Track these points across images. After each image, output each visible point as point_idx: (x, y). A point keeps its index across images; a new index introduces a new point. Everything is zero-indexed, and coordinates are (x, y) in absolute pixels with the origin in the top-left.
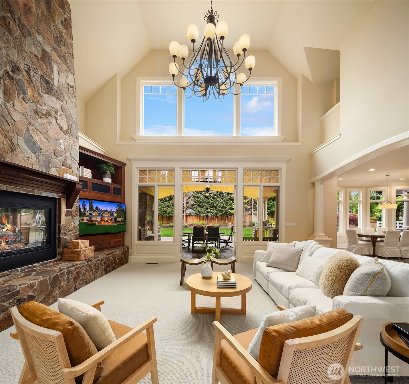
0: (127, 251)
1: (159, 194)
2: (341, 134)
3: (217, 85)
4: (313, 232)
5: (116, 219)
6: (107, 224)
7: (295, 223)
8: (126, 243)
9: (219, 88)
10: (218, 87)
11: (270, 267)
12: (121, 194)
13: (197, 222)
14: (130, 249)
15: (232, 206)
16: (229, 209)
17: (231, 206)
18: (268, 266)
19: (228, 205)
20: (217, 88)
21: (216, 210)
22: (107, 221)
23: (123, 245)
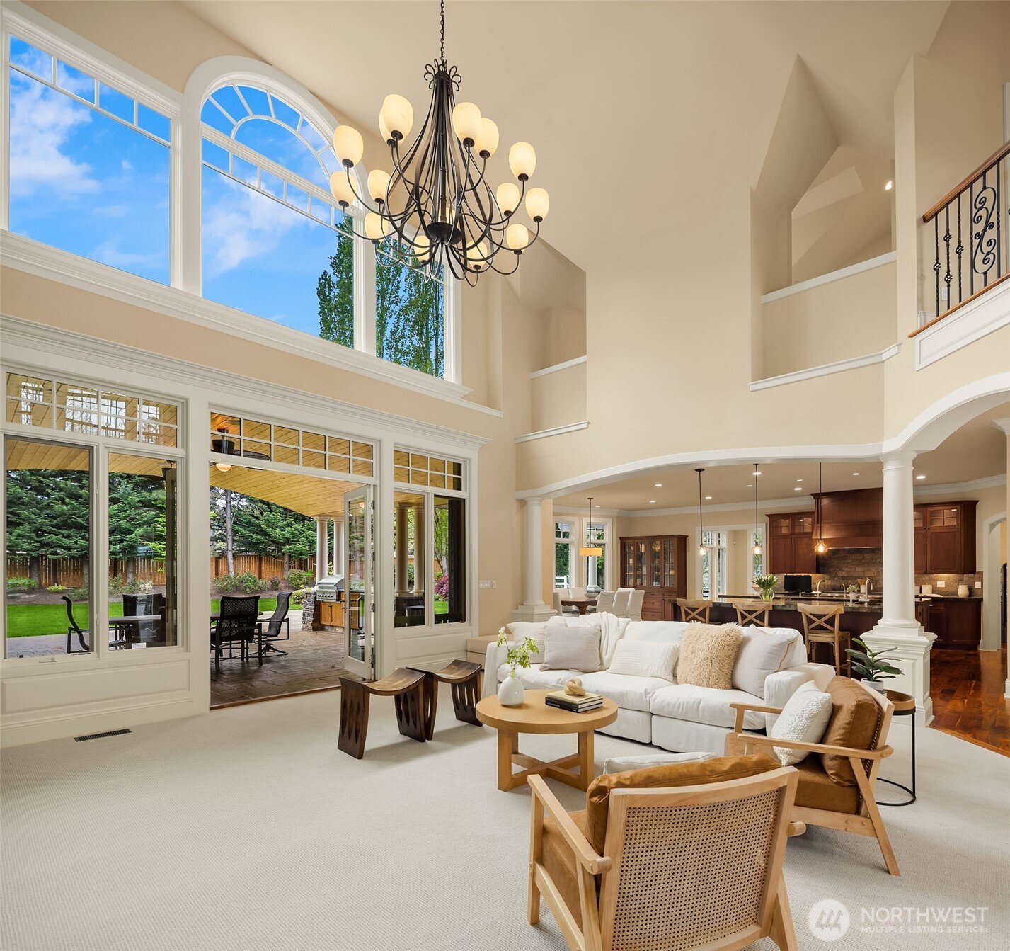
2: (589, 423)
3: (460, 245)
9: (465, 254)
10: (462, 253)
11: (550, 669)
18: (542, 670)
20: (460, 255)
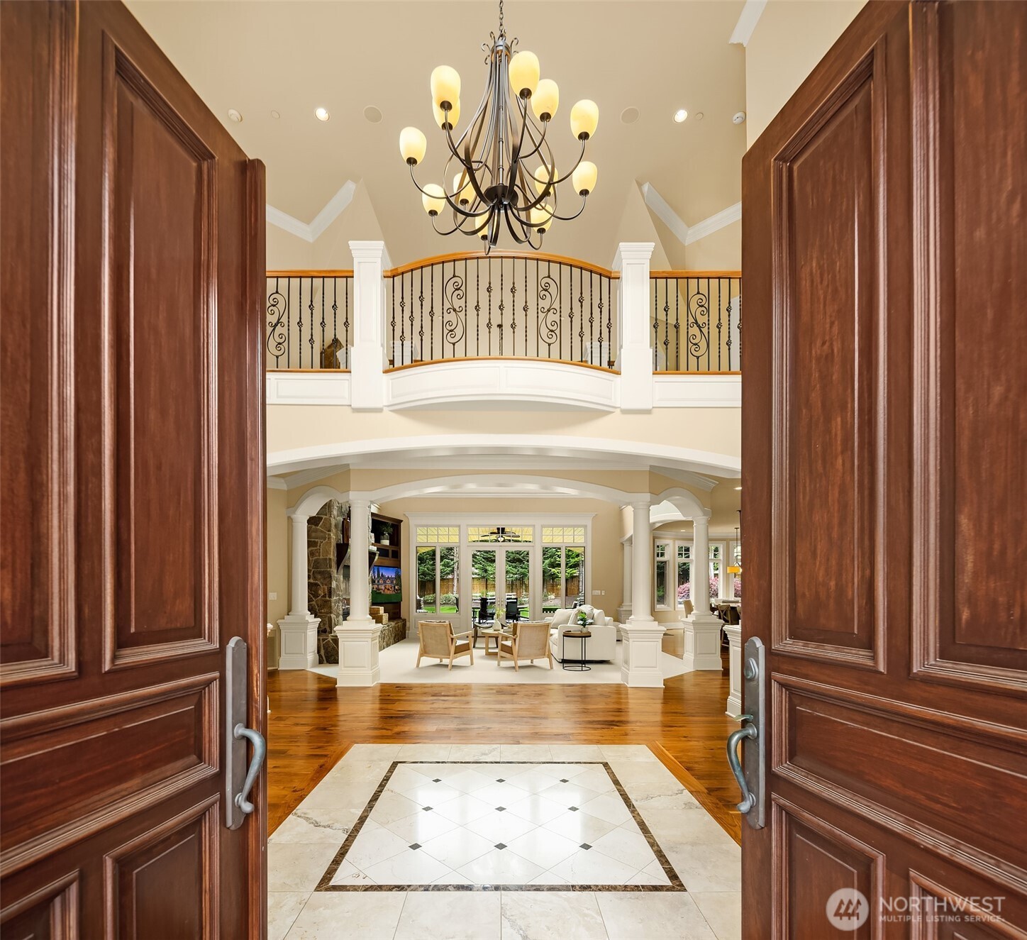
0: (404, 625)
1: (418, 538)
4: (623, 602)
5: (394, 587)
6: (389, 592)
7: (603, 592)
8: (403, 615)
12: (397, 558)
13: (483, 593)
14: (407, 623)
15: (555, 559)
16: (549, 565)
17: (552, 560)
19: (548, 558)
21: (522, 567)
22: (388, 589)
23: (400, 618)
